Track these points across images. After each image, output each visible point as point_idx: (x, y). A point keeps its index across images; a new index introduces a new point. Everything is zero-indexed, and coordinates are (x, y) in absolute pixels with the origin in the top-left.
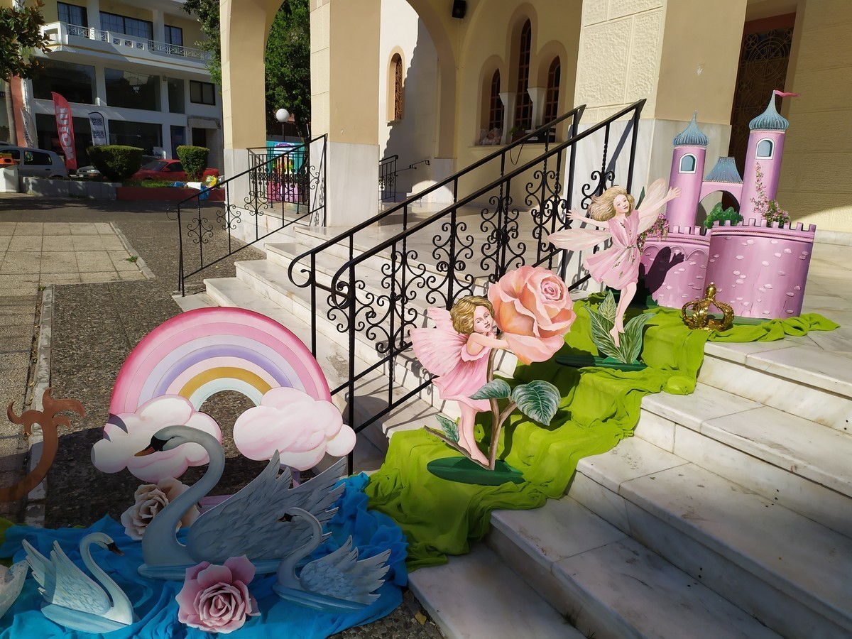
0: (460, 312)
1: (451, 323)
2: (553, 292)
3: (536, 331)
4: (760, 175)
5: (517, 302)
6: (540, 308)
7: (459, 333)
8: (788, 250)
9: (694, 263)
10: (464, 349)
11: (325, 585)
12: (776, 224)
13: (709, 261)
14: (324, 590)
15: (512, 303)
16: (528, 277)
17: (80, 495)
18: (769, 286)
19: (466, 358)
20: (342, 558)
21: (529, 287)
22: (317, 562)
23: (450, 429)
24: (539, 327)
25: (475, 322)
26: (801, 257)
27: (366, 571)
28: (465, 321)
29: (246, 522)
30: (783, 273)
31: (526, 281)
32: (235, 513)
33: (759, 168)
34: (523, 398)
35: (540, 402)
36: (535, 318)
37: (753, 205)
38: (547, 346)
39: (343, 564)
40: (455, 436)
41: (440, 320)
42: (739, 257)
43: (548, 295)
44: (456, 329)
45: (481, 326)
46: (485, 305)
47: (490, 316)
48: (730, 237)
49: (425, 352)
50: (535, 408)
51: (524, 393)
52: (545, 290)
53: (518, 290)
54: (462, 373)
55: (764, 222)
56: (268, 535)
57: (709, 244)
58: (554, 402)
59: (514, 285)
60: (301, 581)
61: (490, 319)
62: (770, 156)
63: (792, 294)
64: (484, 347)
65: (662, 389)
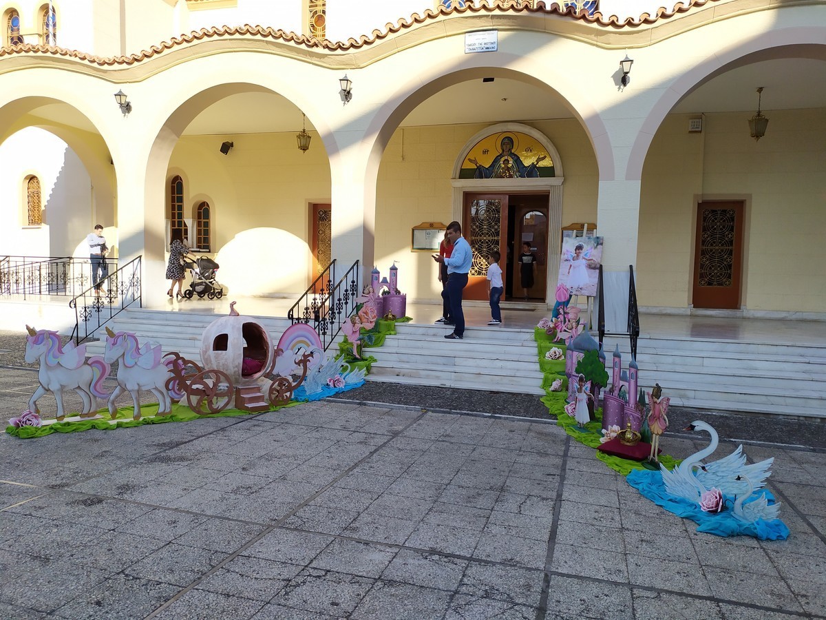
0: (352, 319)
1: (350, 322)
3: (369, 321)
4: (393, 282)
7: (352, 324)
8: (401, 300)
9: (381, 307)
10: (354, 328)
12: (398, 294)
13: (384, 305)
16: (367, 308)
18: (398, 310)
19: (354, 330)
26: (404, 302)
28: (354, 321)
30: (401, 306)
34: (367, 339)
37: (392, 289)
40: (352, 351)
42: (391, 303)
45: (357, 322)
46: (358, 316)
47: (359, 319)
48: (388, 298)
49: (345, 330)
50: (369, 341)
54: (353, 335)
55: (395, 293)
57: (383, 300)
58: (373, 339)
59: (364, 311)
62: (395, 277)
64: (358, 327)
65: (390, 334)
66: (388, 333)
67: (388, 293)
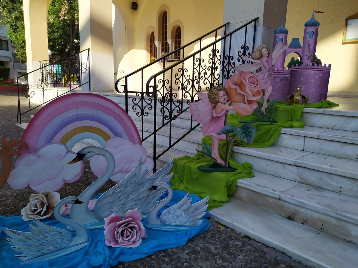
0: (212, 94)
1: (208, 99)
2: (254, 83)
3: (246, 101)
4: (309, 45)
5: (238, 88)
6: (248, 90)
7: (212, 104)
8: (321, 75)
9: (284, 83)
10: (214, 111)
11: (174, 220)
12: (316, 65)
13: (290, 81)
14: (173, 222)
15: (236, 89)
16: (243, 76)
17: (11, 202)
18: (314, 90)
19: (215, 115)
20: (184, 204)
21: (243, 81)
22: (170, 209)
23: (208, 150)
24: (247, 99)
25: (219, 98)
26: (326, 77)
27: (197, 209)
28: (215, 98)
29: (125, 196)
30: (319, 84)
31: (242, 78)
32: (120, 192)
33: (309, 42)
34: (240, 132)
35: (248, 133)
36: (245, 95)
37: (307, 57)
38: (251, 108)
39: (184, 207)
40: (210, 153)
41: (203, 98)
42: (302, 79)
43: (251, 84)
44: (210, 102)
45: (222, 100)
46: (223, 90)
47: (226, 95)
48: (298, 71)
49: (196, 114)
50: (245, 136)
51: (241, 130)
52: (250, 82)
53: (238, 82)
54: (213, 123)
55: (311, 64)
56: (136, 202)
57: (289, 74)
58: (254, 133)
59: (236, 80)
60: (161, 221)
61: (226, 96)
62: (313, 37)
63: (323, 92)
64: (223, 110)
65: (291, 127)
66: (288, 124)
67: (300, 63)
